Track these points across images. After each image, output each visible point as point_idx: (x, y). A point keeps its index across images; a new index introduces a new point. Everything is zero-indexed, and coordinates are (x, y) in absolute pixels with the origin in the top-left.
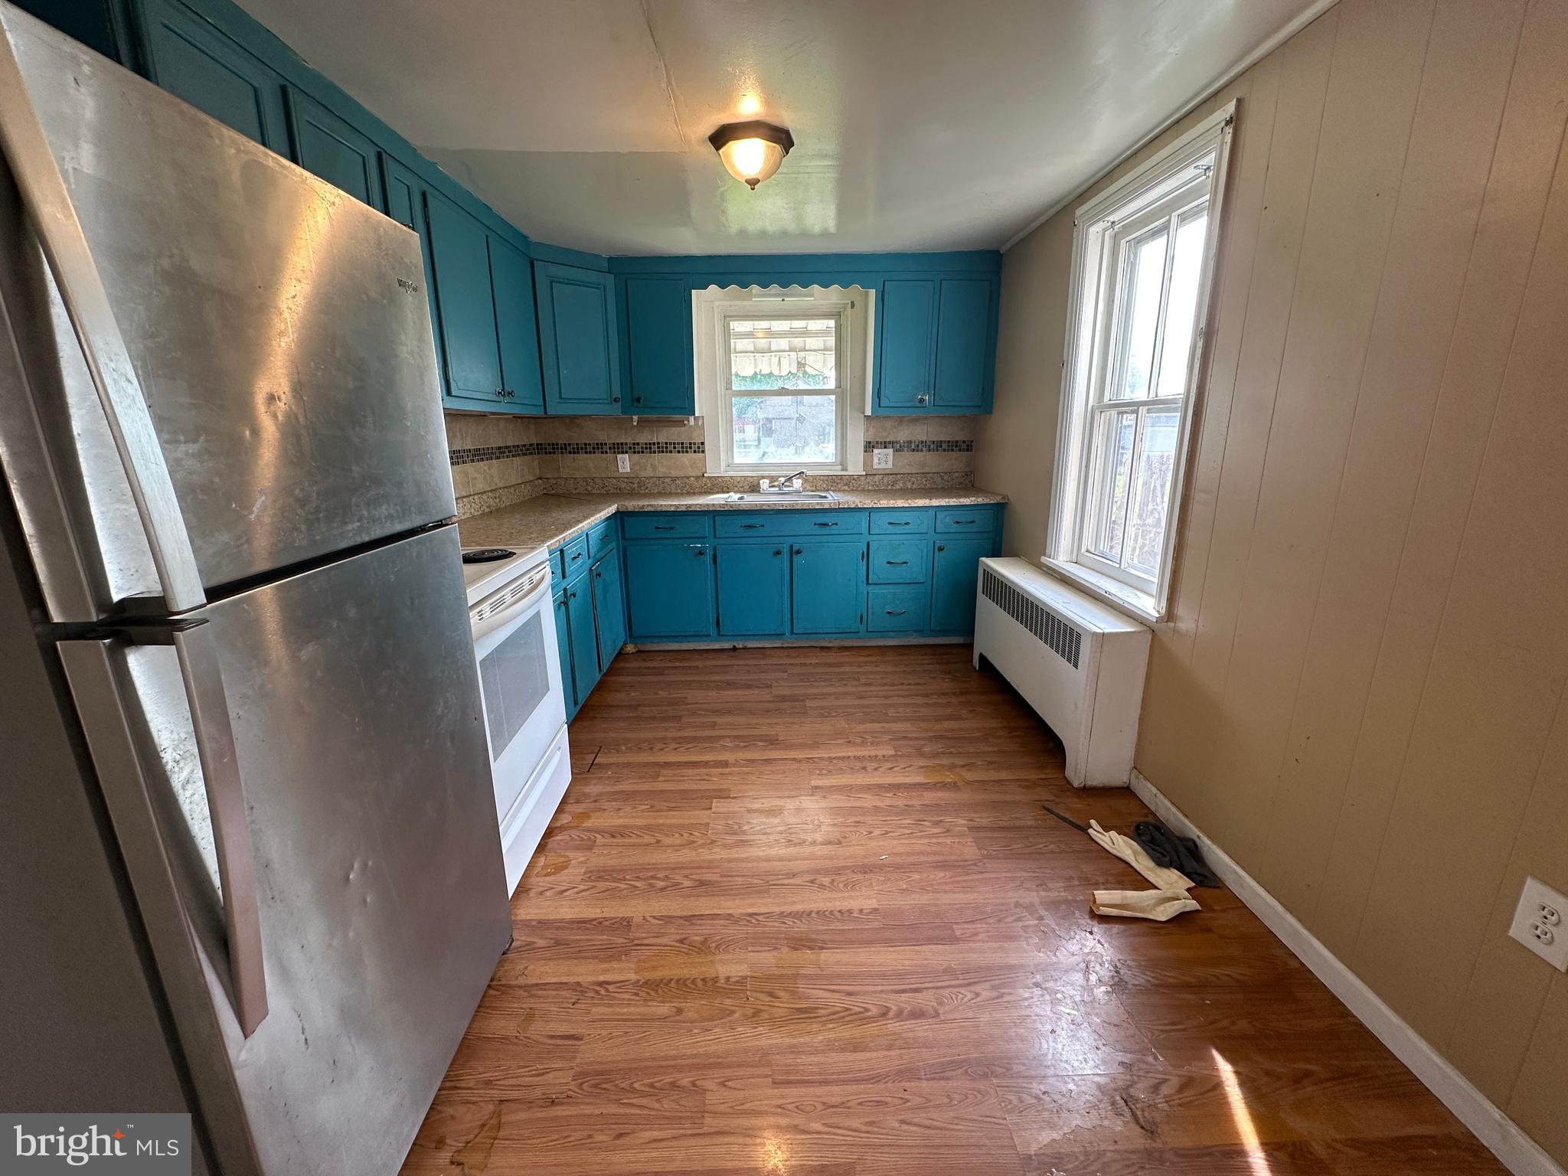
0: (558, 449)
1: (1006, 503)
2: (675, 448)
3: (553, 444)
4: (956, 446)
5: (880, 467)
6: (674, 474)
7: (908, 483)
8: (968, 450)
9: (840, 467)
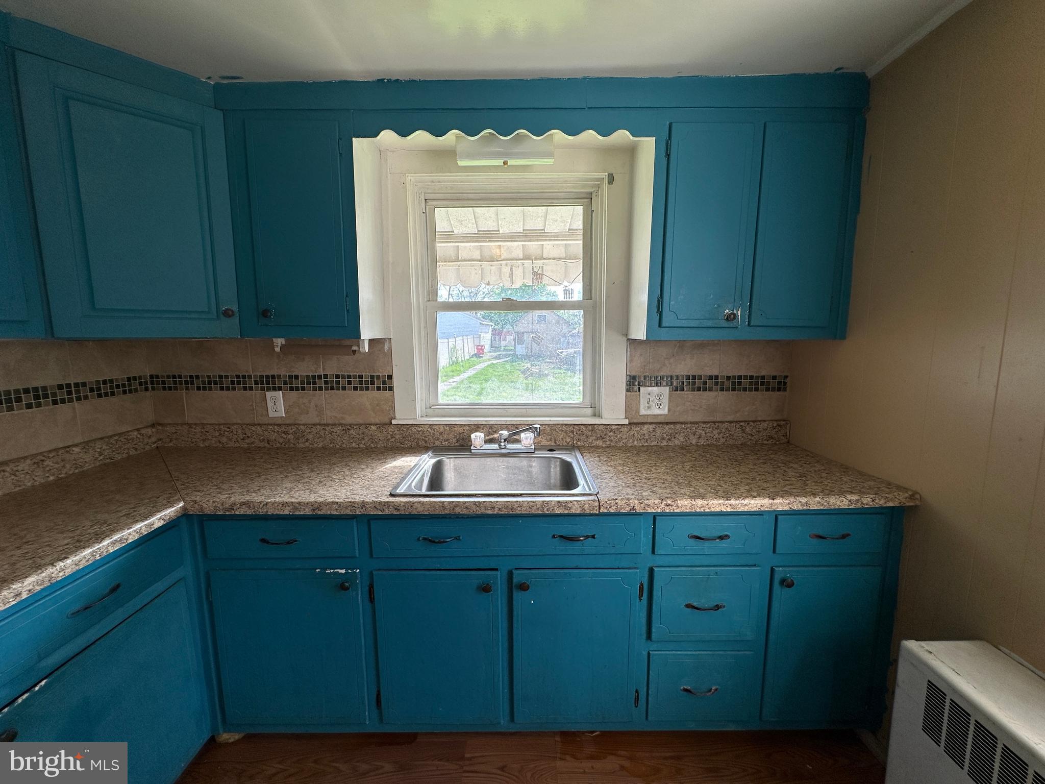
0: (181, 383)
1: (916, 506)
2: (349, 383)
3: (174, 377)
4: (762, 384)
5: (649, 412)
6: (349, 420)
7: (691, 437)
8: (779, 390)
9: (589, 411)
